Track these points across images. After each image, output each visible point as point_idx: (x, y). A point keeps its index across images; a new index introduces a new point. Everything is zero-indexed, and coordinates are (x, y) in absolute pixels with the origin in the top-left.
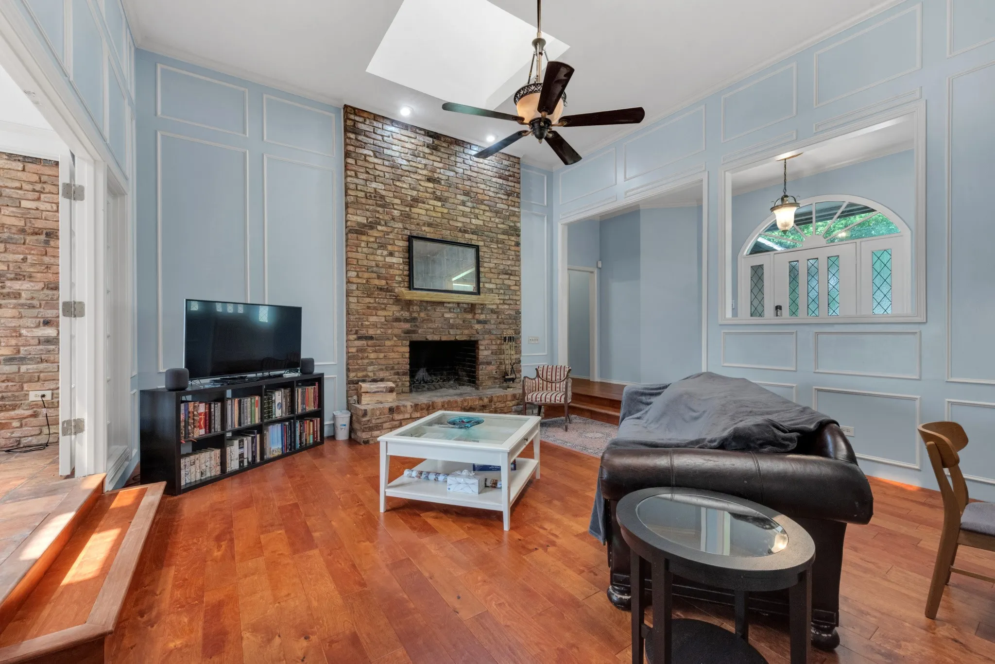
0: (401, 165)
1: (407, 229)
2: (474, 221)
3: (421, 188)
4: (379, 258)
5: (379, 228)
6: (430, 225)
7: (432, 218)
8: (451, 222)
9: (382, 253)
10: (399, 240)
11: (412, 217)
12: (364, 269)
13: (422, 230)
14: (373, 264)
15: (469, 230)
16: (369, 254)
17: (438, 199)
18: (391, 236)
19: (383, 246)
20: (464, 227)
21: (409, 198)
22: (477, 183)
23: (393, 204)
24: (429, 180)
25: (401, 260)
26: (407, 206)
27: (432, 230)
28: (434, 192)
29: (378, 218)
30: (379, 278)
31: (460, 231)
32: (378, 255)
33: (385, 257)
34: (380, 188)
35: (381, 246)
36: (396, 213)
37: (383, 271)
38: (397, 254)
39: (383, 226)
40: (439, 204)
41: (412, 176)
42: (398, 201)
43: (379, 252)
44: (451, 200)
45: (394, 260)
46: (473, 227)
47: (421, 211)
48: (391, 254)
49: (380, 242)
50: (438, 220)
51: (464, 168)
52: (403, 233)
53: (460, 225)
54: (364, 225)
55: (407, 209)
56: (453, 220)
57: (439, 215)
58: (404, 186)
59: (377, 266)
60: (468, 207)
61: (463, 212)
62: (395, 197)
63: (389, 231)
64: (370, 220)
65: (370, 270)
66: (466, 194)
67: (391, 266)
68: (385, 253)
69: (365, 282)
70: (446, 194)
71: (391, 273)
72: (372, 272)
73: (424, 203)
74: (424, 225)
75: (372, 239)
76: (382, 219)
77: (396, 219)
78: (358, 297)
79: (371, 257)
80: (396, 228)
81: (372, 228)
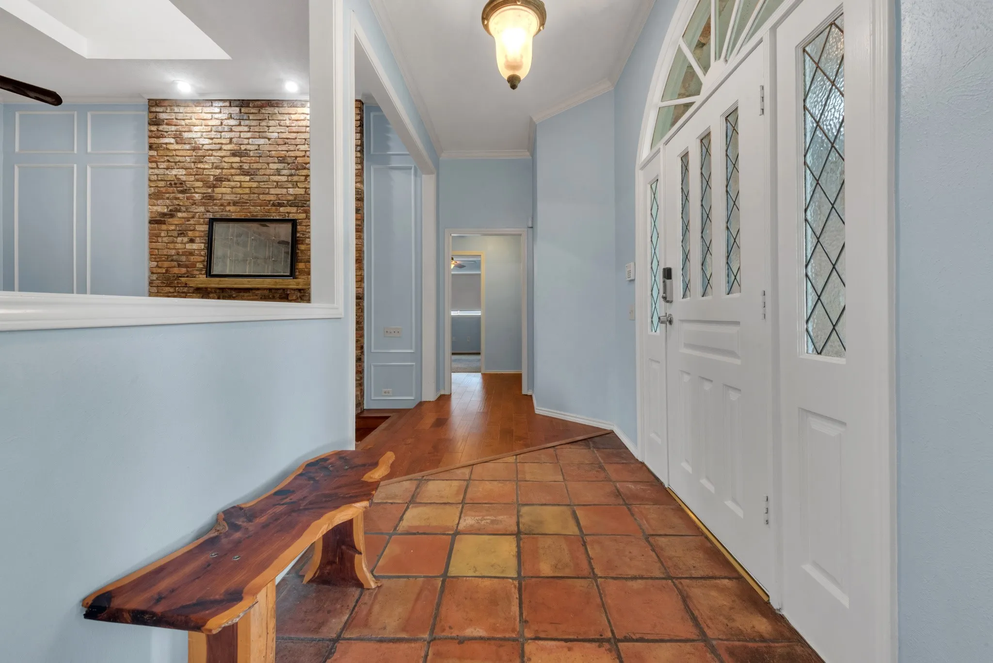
0: (203, 145)
1: (210, 212)
2: (291, 191)
3: (226, 164)
4: (179, 246)
5: (180, 215)
6: (235, 203)
7: (239, 196)
8: (261, 196)
9: (182, 241)
10: (201, 224)
11: (215, 197)
12: (164, 259)
13: (226, 211)
14: (173, 252)
15: (285, 202)
16: (168, 243)
17: (246, 174)
18: (192, 222)
19: (182, 234)
20: (279, 200)
21: (212, 177)
22: (297, 145)
23: (194, 188)
24: (234, 155)
25: (202, 246)
26: (210, 187)
27: (238, 209)
28: (241, 166)
29: (178, 205)
30: (179, 266)
31: (274, 205)
32: (178, 243)
33: (185, 244)
34: (180, 174)
35: (181, 234)
36: (197, 196)
37: (184, 258)
38: (198, 240)
39: (184, 212)
40: (248, 178)
41: (215, 153)
42: (200, 184)
43: (179, 239)
44: (262, 172)
45: (195, 246)
46: (291, 198)
47: (223, 190)
48: (192, 241)
49: (181, 229)
50: (246, 197)
51: (279, 131)
52: (205, 216)
53: (272, 198)
54: (164, 215)
55: (210, 190)
56: (263, 194)
57: (247, 191)
58: (206, 166)
59: (178, 254)
60: (283, 175)
61: (277, 182)
62: (197, 180)
63: (190, 216)
64: (170, 208)
65: (170, 259)
66: (282, 160)
67: (191, 253)
68: (186, 239)
69: (164, 271)
70: (255, 166)
71: (192, 260)
72: (172, 260)
73: (229, 181)
74: (229, 204)
75: (173, 228)
76: (182, 206)
77: (197, 203)
78: (158, 286)
79: (171, 246)
80: (197, 213)
81: (172, 216)
